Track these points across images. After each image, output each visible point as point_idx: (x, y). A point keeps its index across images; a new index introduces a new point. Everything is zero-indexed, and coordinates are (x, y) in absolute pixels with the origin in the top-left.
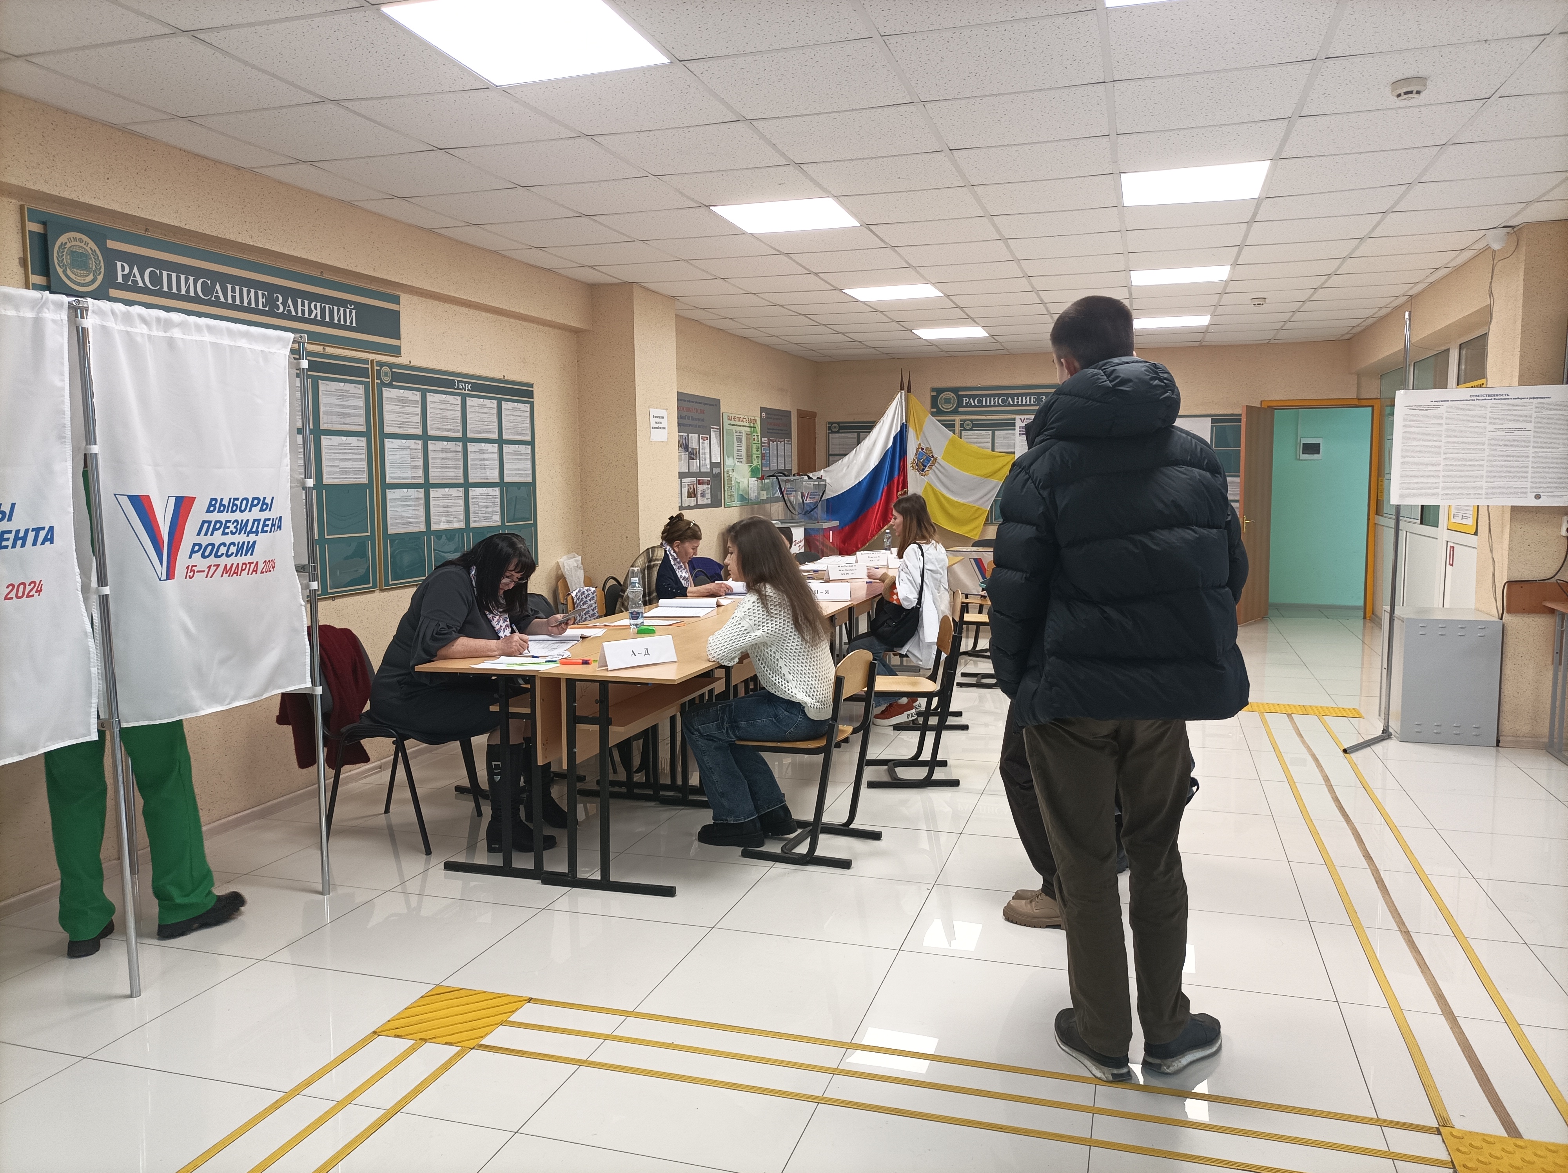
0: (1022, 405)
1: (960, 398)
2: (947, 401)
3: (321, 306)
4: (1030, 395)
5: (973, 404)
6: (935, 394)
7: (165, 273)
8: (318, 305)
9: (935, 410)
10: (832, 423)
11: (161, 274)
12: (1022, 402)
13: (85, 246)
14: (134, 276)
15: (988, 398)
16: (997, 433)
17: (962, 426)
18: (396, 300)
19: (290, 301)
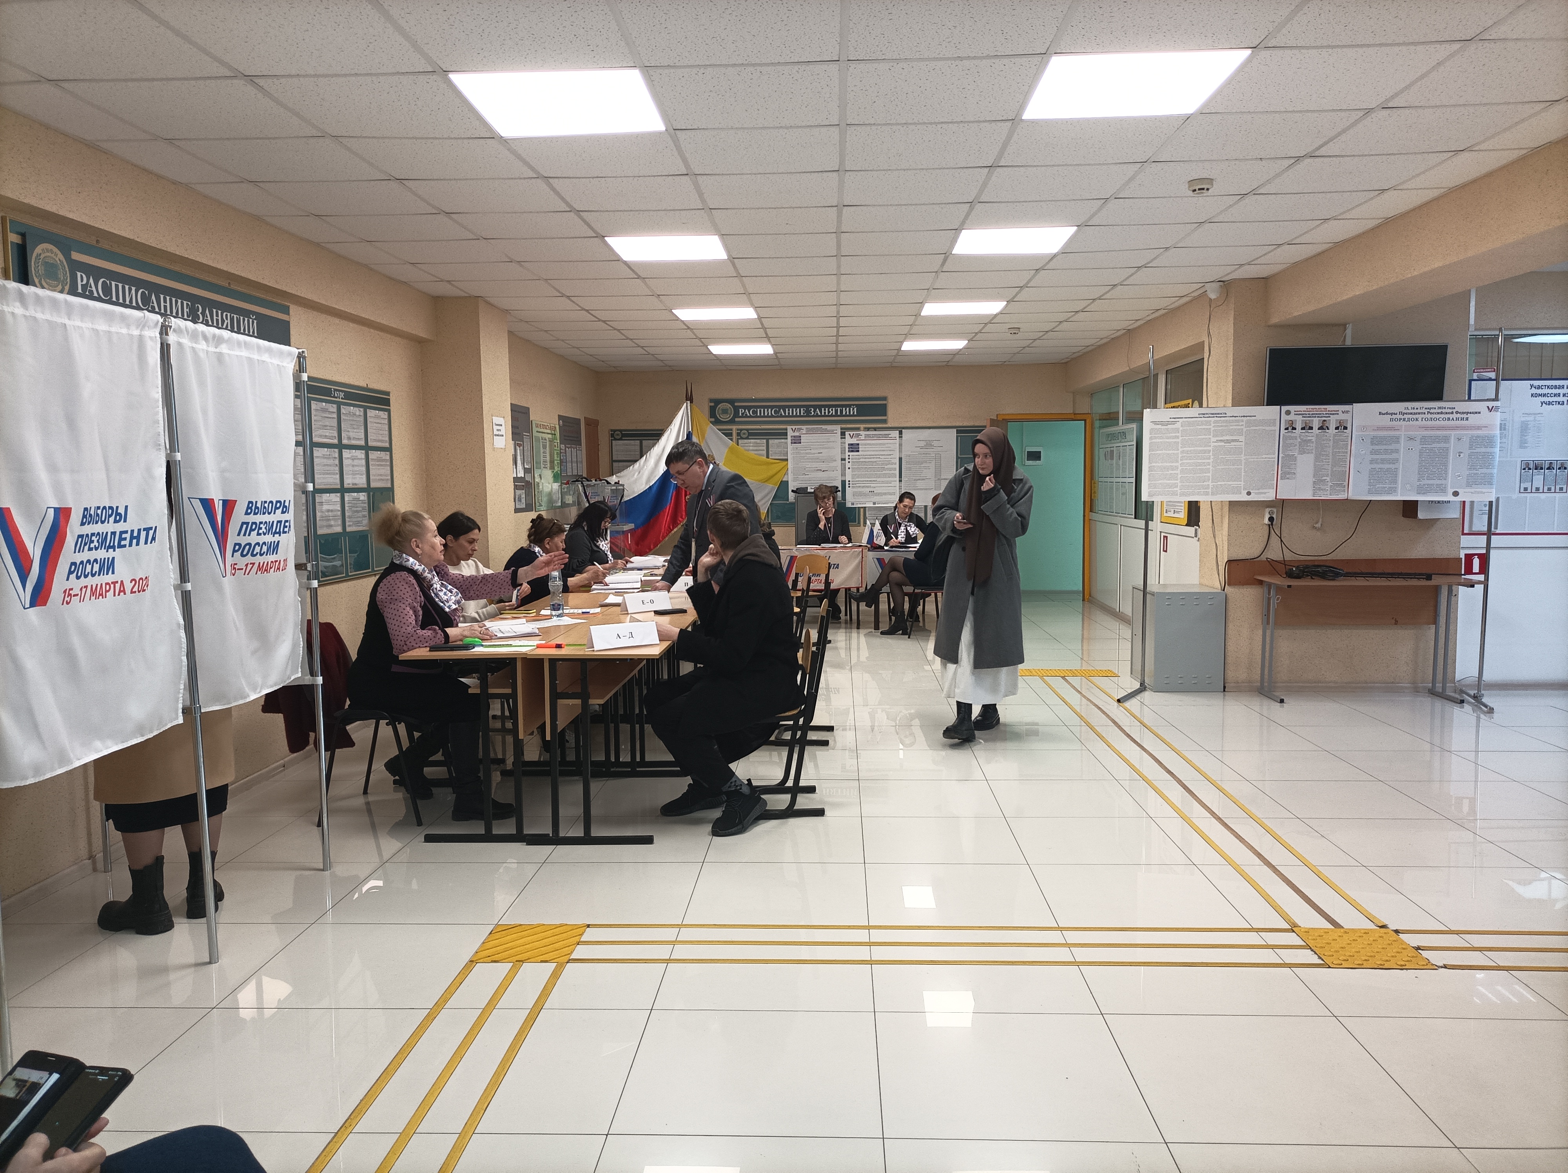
0: (793, 416)
1: (736, 409)
2: (725, 411)
3: (230, 315)
4: (800, 407)
5: (748, 415)
6: (712, 404)
7: (113, 283)
8: (229, 314)
9: (713, 420)
10: (615, 431)
11: (111, 284)
12: (793, 413)
13: (55, 257)
14: (91, 287)
15: (762, 410)
16: (771, 441)
17: (738, 434)
18: (286, 310)
19: (207, 311)
